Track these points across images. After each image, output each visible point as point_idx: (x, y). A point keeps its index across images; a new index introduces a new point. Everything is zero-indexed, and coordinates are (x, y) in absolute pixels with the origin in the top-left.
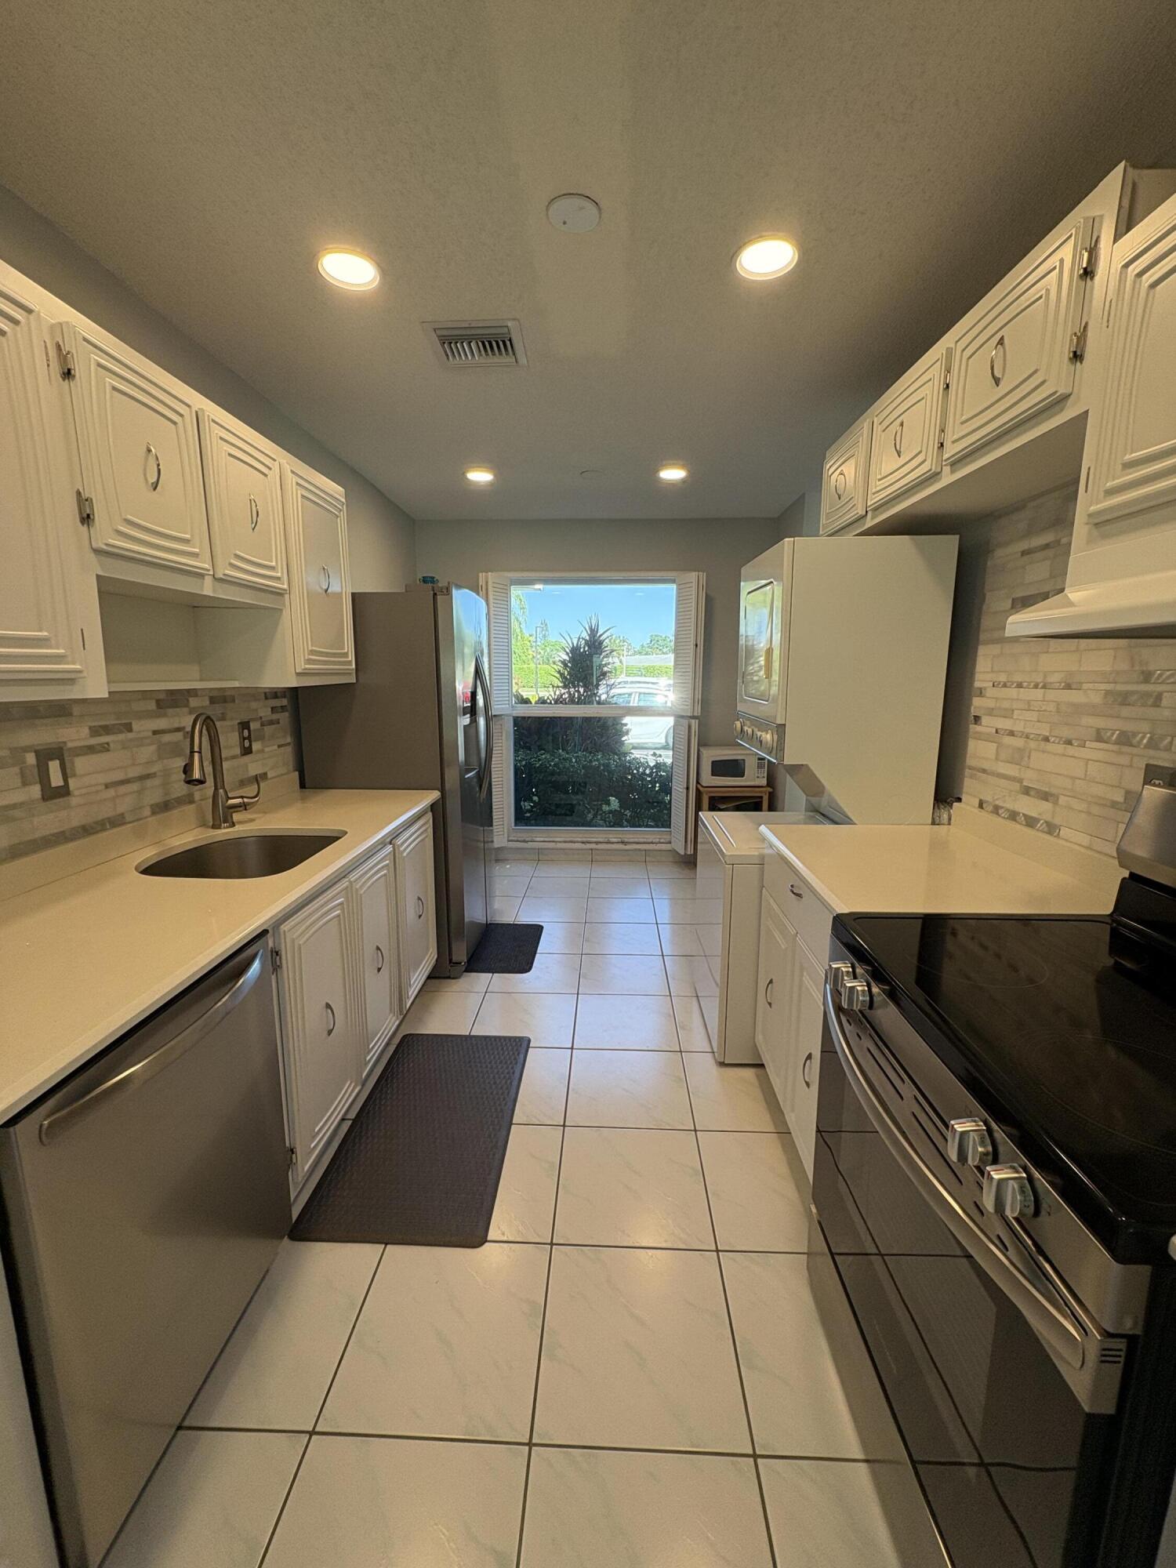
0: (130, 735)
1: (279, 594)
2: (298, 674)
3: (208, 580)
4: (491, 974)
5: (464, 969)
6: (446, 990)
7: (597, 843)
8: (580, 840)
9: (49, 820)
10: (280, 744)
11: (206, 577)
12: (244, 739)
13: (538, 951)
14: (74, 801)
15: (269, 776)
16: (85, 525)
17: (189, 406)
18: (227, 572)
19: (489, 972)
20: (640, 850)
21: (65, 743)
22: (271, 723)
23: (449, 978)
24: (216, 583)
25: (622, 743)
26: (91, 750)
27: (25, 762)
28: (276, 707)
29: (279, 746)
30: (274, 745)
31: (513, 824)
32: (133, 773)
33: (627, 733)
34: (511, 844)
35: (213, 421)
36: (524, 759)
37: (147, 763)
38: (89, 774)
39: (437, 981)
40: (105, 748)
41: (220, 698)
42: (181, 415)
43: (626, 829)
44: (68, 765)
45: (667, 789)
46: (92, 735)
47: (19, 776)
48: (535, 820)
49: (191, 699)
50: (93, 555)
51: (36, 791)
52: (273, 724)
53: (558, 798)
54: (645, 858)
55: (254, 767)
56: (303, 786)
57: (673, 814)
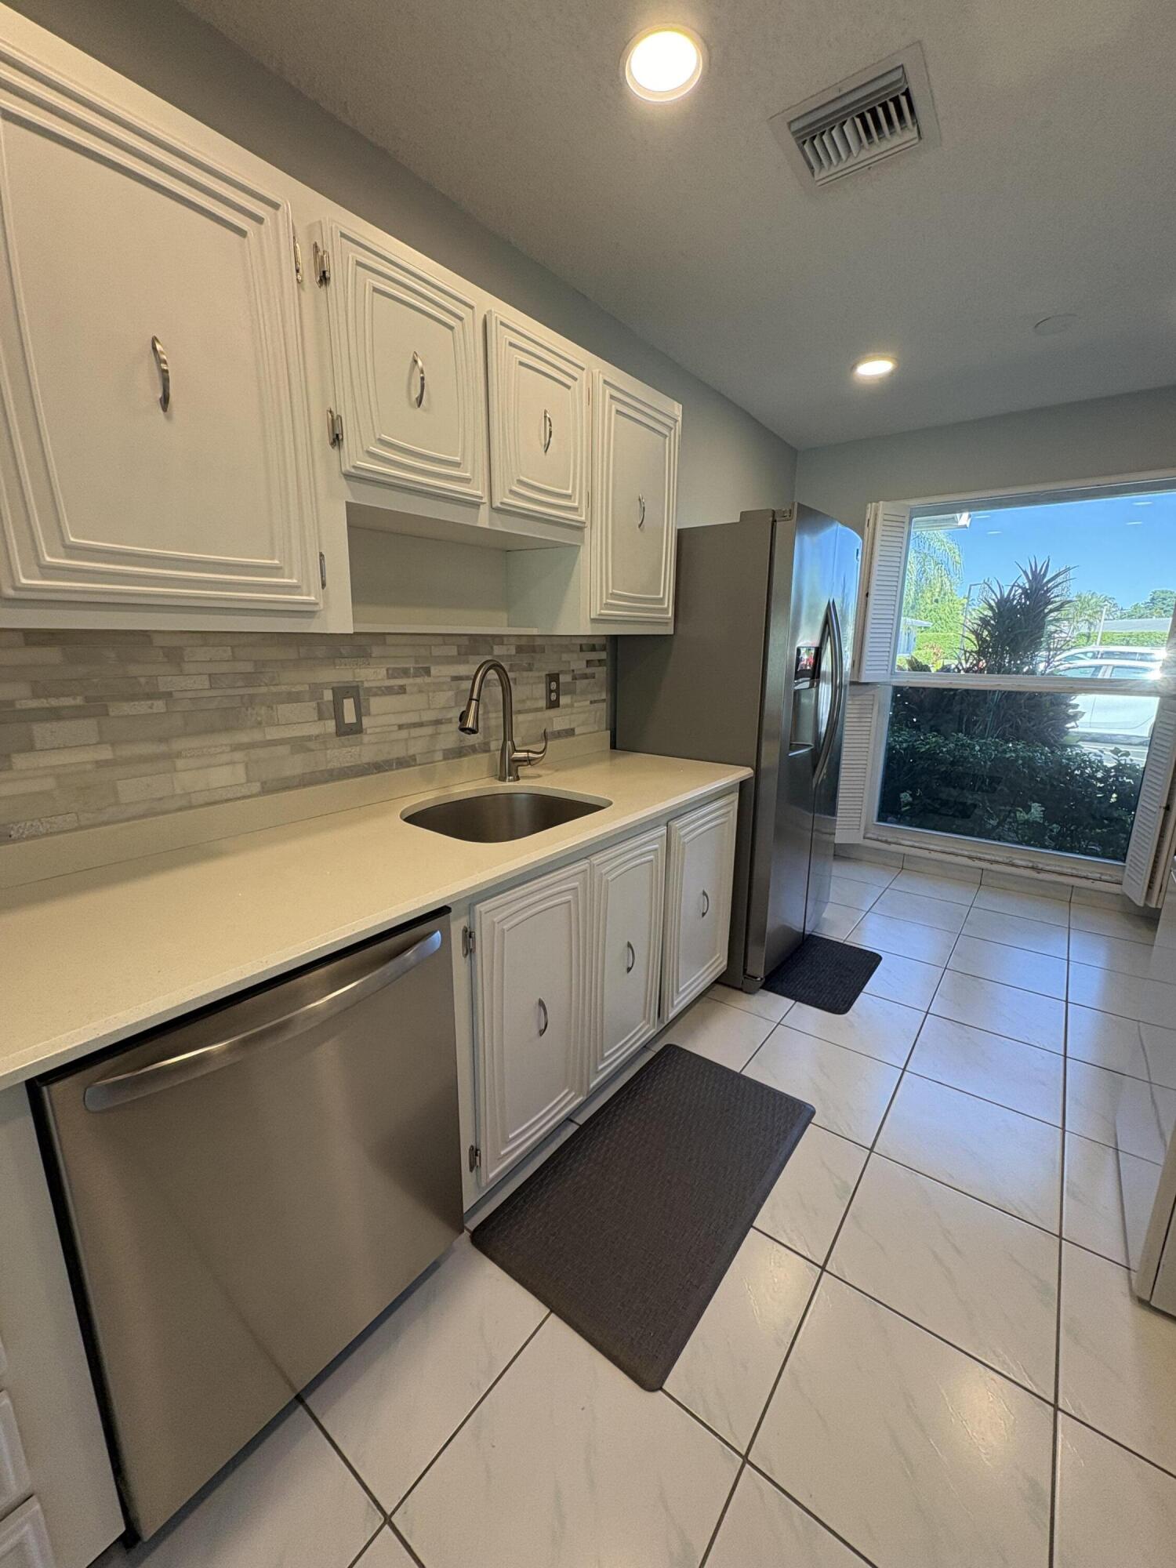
0: (427, 680)
1: (579, 528)
2: (593, 620)
3: (484, 511)
4: (793, 1002)
5: (760, 985)
6: (733, 1004)
7: (992, 862)
8: (966, 853)
9: (342, 755)
10: (593, 699)
11: (481, 506)
12: (551, 691)
13: (864, 990)
14: (366, 739)
15: (577, 732)
16: (336, 448)
17: (471, 307)
18: (506, 500)
19: (792, 999)
20: (1063, 884)
21: (362, 682)
22: (585, 676)
23: (741, 990)
24: (495, 514)
25: (1066, 732)
26: (389, 691)
27: (322, 698)
28: (592, 660)
29: (591, 702)
30: (586, 700)
31: (875, 819)
32: (428, 716)
33: (1074, 717)
34: (868, 843)
35: (502, 324)
36: (906, 741)
37: (444, 708)
38: (383, 713)
39: (726, 989)
40: (402, 690)
41: (529, 647)
42: (461, 319)
43: (1047, 851)
44: (364, 704)
45: (1130, 801)
46: (390, 676)
47: (316, 711)
48: (911, 817)
49: (495, 647)
50: (344, 482)
51: (331, 726)
52: (587, 678)
53: (950, 793)
54: (1069, 897)
55: (559, 721)
56: (613, 746)
57: (1132, 842)
